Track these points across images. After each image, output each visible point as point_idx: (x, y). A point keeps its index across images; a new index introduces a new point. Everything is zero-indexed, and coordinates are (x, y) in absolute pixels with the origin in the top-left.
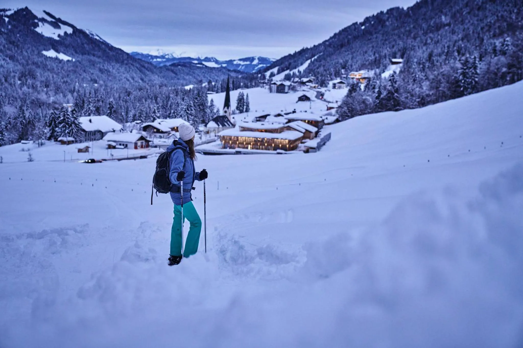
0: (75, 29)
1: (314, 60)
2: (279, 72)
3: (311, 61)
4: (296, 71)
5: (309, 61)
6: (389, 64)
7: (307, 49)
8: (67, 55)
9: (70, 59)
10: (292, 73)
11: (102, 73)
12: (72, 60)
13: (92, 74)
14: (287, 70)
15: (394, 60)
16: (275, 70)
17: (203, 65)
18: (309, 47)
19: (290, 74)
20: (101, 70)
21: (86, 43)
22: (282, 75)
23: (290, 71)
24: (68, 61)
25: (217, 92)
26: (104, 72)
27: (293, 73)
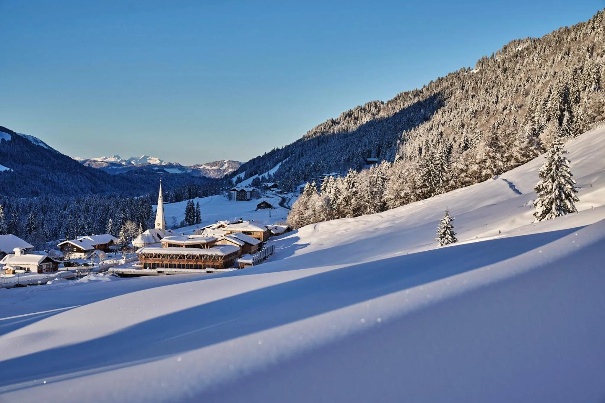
0: (14, 135)
1: (285, 162)
2: (246, 178)
3: (282, 163)
4: (266, 175)
5: (280, 164)
6: (363, 164)
7: (278, 149)
8: (4, 166)
9: (8, 169)
10: (260, 177)
11: (45, 185)
12: (10, 170)
13: (34, 186)
14: (255, 174)
15: (369, 160)
16: (242, 175)
17: (165, 171)
18: (280, 148)
19: (259, 179)
20: (44, 182)
21: (27, 151)
22: (250, 181)
23: (259, 175)
24: (5, 171)
25: (171, 202)
26: (48, 183)
27: (262, 177)
